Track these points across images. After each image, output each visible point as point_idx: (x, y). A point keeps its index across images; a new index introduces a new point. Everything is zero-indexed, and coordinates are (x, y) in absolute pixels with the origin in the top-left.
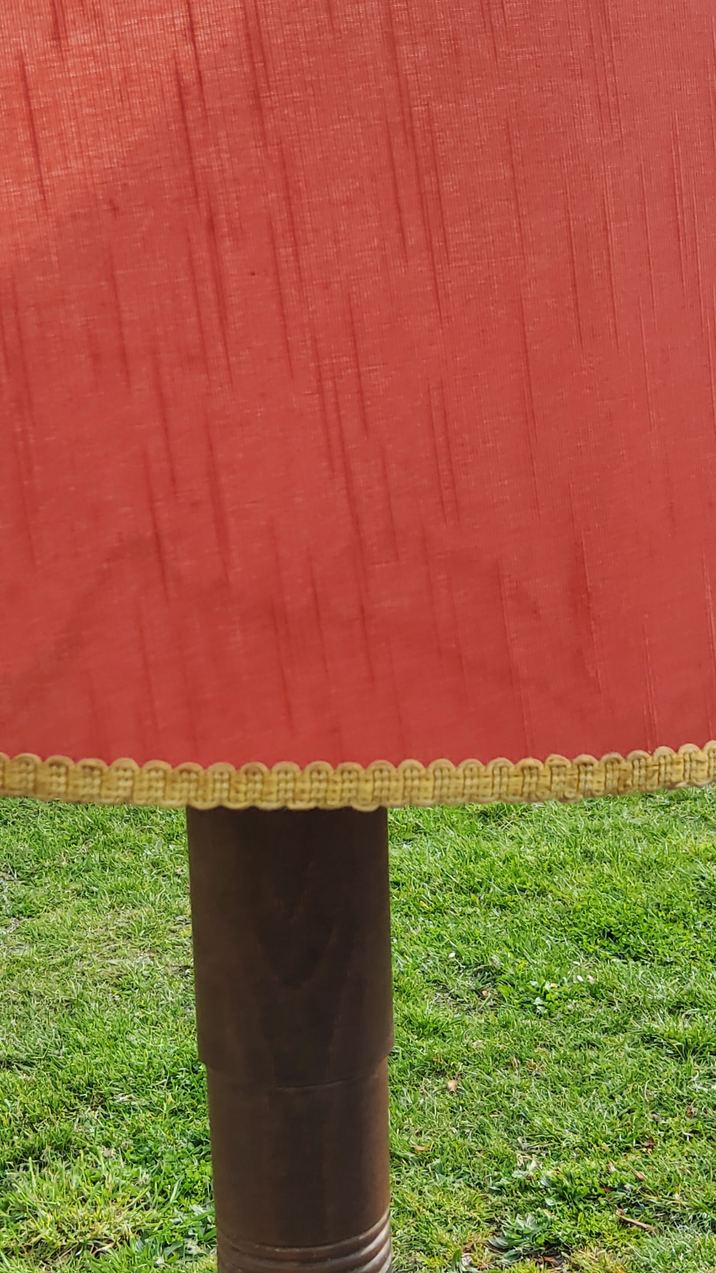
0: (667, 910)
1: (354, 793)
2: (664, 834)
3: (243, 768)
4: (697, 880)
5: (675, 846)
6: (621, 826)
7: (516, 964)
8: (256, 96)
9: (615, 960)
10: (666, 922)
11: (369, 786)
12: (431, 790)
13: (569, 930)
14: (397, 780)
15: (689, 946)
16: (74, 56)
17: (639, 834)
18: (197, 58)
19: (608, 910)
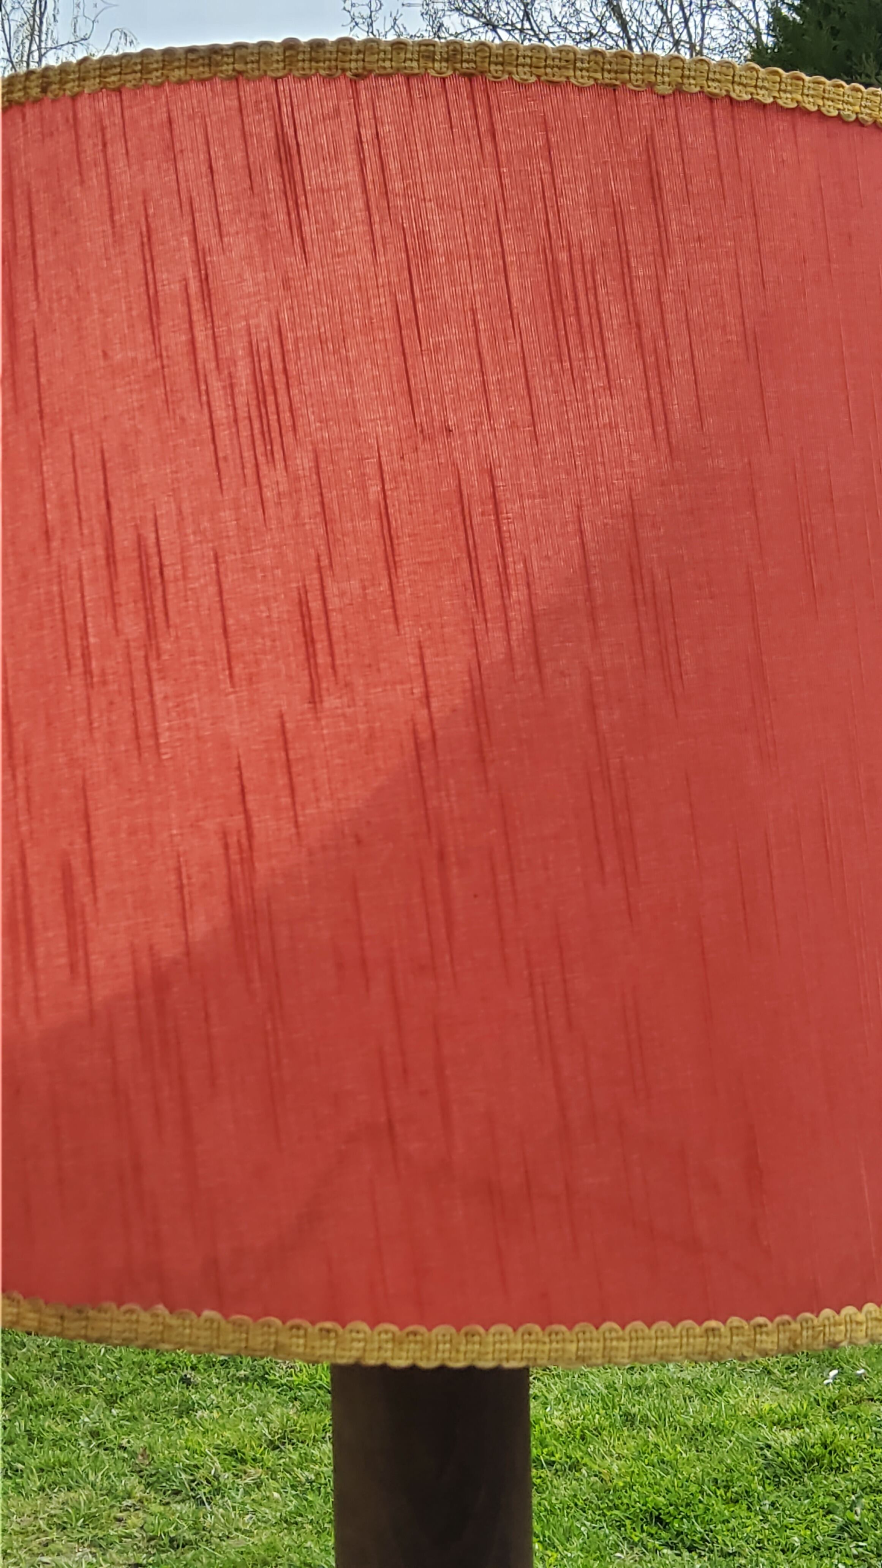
0: (727, 1488)
1: (560, 1353)
2: (720, 1391)
3: (463, 1331)
4: (762, 1449)
5: (734, 1406)
6: (667, 1382)
7: (546, 1558)
8: (481, 751)
9: (666, 1551)
10: (726, 1502)
11: (573, 1347)
12: (627, 1350)
13: (609, 1514)
14: (598, 1341)
15: (755, 1532)
16: (327, 717)
17: (690, 1392)
18: (431, 720)
19: (656, 1487)
